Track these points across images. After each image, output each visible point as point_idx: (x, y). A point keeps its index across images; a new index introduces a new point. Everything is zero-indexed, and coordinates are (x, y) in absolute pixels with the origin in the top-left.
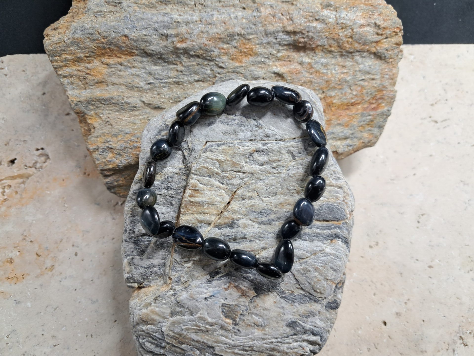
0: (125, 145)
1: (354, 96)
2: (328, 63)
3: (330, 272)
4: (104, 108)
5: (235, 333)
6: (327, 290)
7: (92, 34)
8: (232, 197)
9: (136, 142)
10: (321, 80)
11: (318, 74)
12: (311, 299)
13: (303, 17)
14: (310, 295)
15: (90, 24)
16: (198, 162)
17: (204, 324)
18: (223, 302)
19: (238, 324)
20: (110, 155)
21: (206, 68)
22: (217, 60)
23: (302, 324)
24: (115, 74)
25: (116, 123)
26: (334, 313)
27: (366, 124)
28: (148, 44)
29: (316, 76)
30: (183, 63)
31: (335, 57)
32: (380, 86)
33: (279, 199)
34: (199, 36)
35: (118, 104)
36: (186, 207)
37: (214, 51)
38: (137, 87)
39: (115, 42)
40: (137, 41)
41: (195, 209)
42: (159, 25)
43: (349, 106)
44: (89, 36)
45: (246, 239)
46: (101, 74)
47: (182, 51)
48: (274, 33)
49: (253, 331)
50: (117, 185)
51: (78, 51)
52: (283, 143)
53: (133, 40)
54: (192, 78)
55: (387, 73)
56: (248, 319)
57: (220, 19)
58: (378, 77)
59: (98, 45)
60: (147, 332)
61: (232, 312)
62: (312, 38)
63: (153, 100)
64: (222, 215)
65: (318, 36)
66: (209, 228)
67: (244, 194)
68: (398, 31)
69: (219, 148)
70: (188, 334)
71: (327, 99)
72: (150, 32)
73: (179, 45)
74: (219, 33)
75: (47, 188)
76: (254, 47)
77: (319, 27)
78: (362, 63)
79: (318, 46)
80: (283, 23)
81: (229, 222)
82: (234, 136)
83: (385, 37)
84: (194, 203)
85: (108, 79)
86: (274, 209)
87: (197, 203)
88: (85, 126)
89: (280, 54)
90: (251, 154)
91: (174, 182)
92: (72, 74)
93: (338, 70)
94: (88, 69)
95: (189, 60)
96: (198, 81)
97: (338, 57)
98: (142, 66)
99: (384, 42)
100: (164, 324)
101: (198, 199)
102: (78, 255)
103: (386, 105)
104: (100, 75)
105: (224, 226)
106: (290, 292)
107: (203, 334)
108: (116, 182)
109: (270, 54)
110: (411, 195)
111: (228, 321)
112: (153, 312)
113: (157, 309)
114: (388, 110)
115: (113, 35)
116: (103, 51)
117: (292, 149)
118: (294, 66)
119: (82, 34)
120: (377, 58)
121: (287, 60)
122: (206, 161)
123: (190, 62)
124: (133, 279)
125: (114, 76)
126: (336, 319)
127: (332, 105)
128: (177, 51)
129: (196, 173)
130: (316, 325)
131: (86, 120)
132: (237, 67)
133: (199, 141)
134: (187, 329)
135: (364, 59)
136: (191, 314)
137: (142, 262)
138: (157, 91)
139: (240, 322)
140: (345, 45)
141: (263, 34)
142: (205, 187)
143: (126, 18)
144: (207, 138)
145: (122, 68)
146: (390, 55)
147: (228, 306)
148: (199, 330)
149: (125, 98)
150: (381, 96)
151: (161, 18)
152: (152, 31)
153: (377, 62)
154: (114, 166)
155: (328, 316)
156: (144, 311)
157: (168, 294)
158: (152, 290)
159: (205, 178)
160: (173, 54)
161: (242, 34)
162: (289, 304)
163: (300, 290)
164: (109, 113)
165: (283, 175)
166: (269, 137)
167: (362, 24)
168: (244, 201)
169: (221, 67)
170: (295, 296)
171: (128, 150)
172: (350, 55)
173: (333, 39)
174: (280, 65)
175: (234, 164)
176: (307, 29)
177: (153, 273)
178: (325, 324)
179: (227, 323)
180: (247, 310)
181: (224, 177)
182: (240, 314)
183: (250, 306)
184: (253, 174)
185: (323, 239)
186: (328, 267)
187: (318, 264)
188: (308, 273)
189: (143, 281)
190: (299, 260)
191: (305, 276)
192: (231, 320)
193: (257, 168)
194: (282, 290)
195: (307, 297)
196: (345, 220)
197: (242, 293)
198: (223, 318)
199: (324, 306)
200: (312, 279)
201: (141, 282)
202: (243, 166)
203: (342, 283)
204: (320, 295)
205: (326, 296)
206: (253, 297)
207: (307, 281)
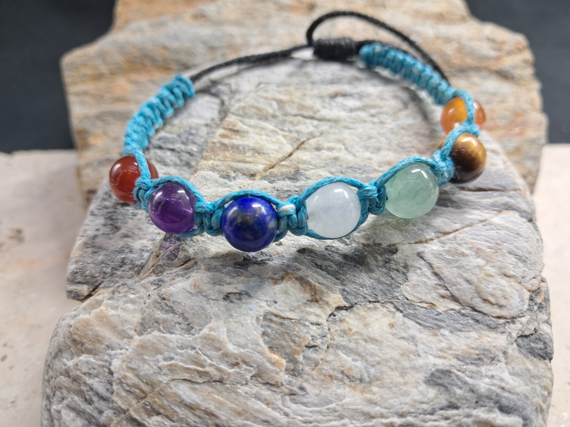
3: (509, 261)
5: (292, 394)
6: (512, 298)
12: (477, 321)
14: (476, 313)
16: (244, 102)
17: (217, 357)
18: (267, 308)
19: (300, 372)
23: (468, 380)
32: (517, 110)
36: (213, 150)
41: (228, 155)
49: (339, 391)
56: (327, 359)
58: (509, 100)
60: (75, 374)
61: (288, 337)
66: (252, 181)
67: (320, 144)
69: (279, 89)
70: (172, 383)
81: (290, 172)
84: (228, 147)
87: (233, 146)
90: (332, 97)
101: (235, 142)
105: (280, 178)
106: (425, 305)
107: (210, 389)
111: (276, 358)
112: (101, 318)
113: (112, 312)
114: (539, 138)
122: (256, 100)
124: (83, 275)
130: (503, 385)
133: (249, 82)
134: (172, 369)
136: (189, 329)
139: (307, 369)
142: (251, 129)
144: (262, 80)
147: (278, 320)
148: (201, 375)
150: (522, 122)
155: (530, 368)
156: (83, 317)
157: (144, 281)
159: (253, 121)
162: (427, 332)
163: (448, 301)
165: (389, 126)
168: (319, 152)
170: (439, 314)
175: (302, 107)
177: (125, 264)
178: (527, 385)
179: (273, 361)
180: (324, 336)
181: (284, 121)
182: (306, 343)
183: (332, 330)
184: (336, 121)
185: (481, 208)
186: (505, 251)
187: (479, 242)
188: (461, 258)
189: (102, 280)
190: (438, 237)
191: (456, 265)
192: (285, 358)
193: (343, 114)
194: (406, 300)
195: (468, 316)
196: (515, 190)
197: (312, 295)
198: (265, 348)
199: (513, 340)
200: (472, 273)
201: (96, 281)
202: (318, 111)
203: (543, 297)
204: (498, 312)
205: (513, 312)
206: (339, 308)
207: (462, 276)
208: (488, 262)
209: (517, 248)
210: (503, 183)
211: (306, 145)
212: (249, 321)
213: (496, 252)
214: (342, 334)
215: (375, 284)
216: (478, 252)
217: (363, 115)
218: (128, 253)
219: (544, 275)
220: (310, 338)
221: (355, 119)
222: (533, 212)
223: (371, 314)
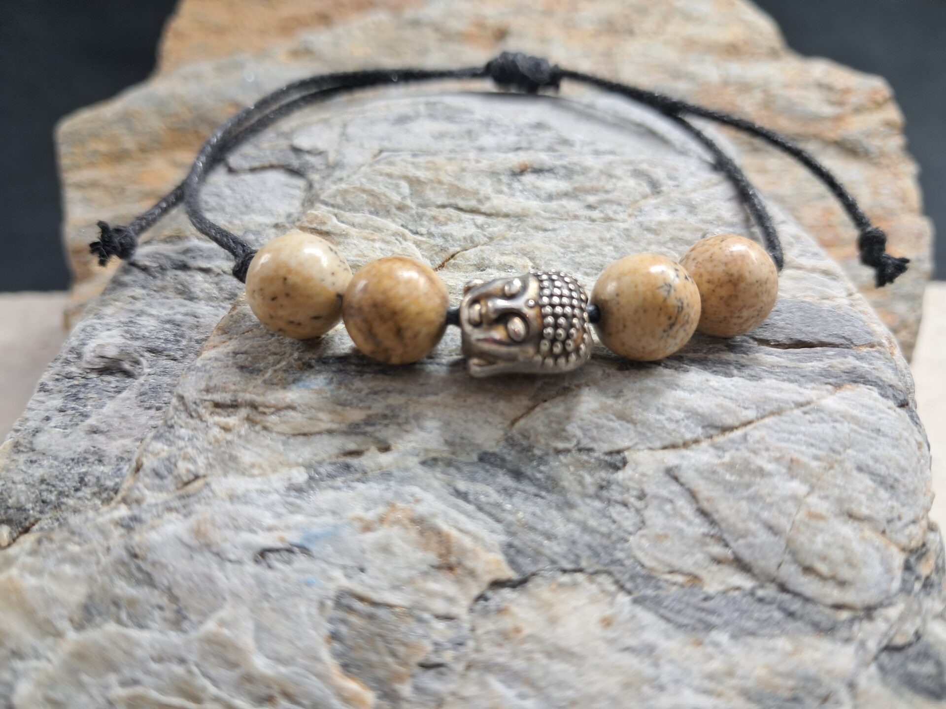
3: (859, 486)
6: (866, 564)
12: (791, 615)
14: (786, 597)
18: (345, 583)
67: (486, 257)
69: (417, 160)
82: (465, 141)
90: (515, 175)
106: (680, 579)
111: (354, 687)
117: (644, 166)
122: (370, 179)
129: (331, 201)
133: (361, 148)
142: (355, 230)
144: (385, 144)
147: (365, 606)
159: (360, 215)
162: (682, 636)
163: (728, 569)
165: (621, 225)
166: (572, 145)
168: (482, 272)
170: (707, 599)
175: (458, 191)
177: (86, 485)
179: (346, 694)
180: (461, 644)
181: (421, 216)
182: (420, 658)
184: (520, 217)
185: (802, 379)
186: (849, 465)
187: (797, 447)
188: (758, 480)
189: (38, 516)
190: (711, 437)
191: (746, 494)
192: (373, 689)
193: (534, 205)
194: (639, 568)
195: (770, 603)
196: (872, 346)
198: (331, 665)
199: (869, 657)
200: (780, 511)
201: (26, 519)
202: (488, 198)
203: (932, 562)
204: (835, 594)
205: (869, 597)
206: (497, 584)
207: (757, 518)
208: (812, 488)
209: (876, 460)
210: (847, 331)
211: (458, 260)
212: (303, 609)
213: (831, 468)
214: (499, 640)
215: (577, 533)
216: (793, 468)
217: (572, 205)
218: (93, 463)
219: (934, 515)
220: (430, 648)
221: (556, 212)
222: (910, 389)
223: (563, 596)
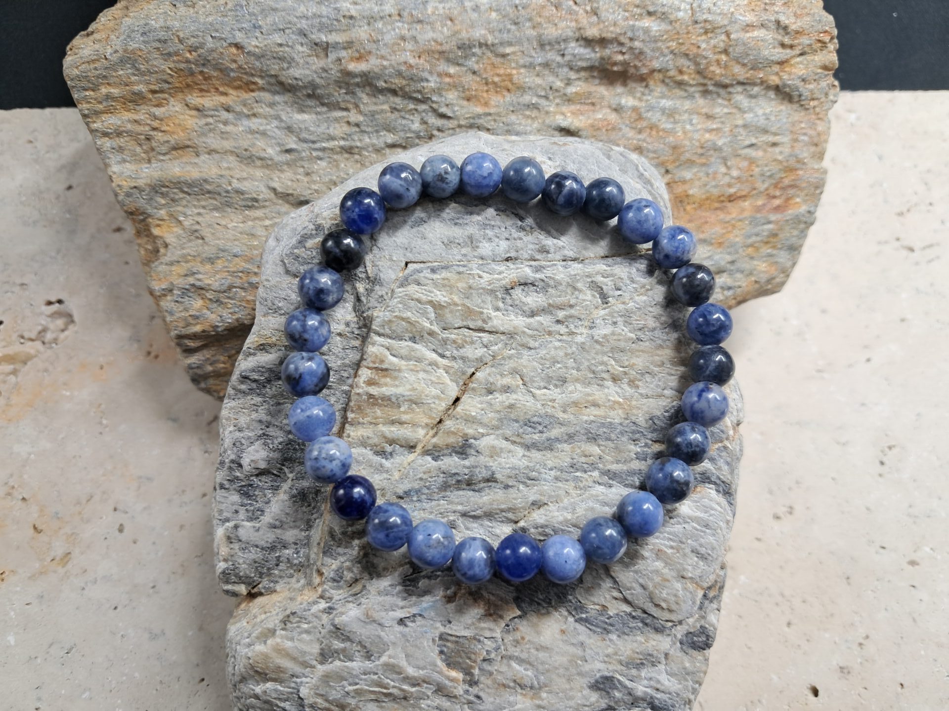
0: (230, 280)
1: (733, 181)
2: (675, 109)
3: (690, 562)
4: (188, 202)
5: (470, 702)
6: (684, 602)
7: (165, 41)
8: (465, 387)
9: (256, 274)
10: (662, 146)
11: (654, 133)
12: (646, 624)
13: (620, 7)
14: (646, 615)
15: (162, 20)
16: (388, 306)
17: (398, 680)
18: (442, 629)
19: (476, 683)
20: (198, 303)
21: (411, 117)
22: (434, 99)
23: (628, 683)
24: (214, 129)
25: (213, 234)
26: (699, 657)
27: (762, 241)
28: (285, 65)
29: (650, 135)
30: (362, 106)
31: (691, 97)
32: (791, 158)
33: (571, 392)
34: (396, 48)
35: (219, 194)
36: (359, 408)
37: (427, 81)
38: (261, 159)
39: (214, 59)
40: (263, 56)
41: (379, 413)
42: (310, 22)
43: (723, 201)
44: (158, 45)
45: (496, 481)
46: (185, 129)
47: (358, 80)
48: (559, 43)
49: (512, 699)
50: (214, 371)
51: (133, 78)
52: (580, 265)
53: (254, 55)
54: (382, 140)
55: (804, 131)
56: (501, 670)
57: (441, 12)
58: (785, 139)
59: (177, 65)
60: (265, 698)
61: (463, 655)
62: (641, 53)
63: (295, 185)
64: (441, 426)
65: (653, 50)
66: (412, 457)
67: (491, 380)
68: (827, 39)
69: (435, 276)
70: (361, 704)
71: (674, 186)
72: (290, 38)
73: (352, 67)
74: (439, 40)
75: (65, 384)
76: (514, 72)
77: (655, 29)
78: (751, 110)
79: (653, 71)
80: (576, 21)
81: (458, 442)
82: (469, 249)
83: (798, 52)
84: (377, 399)
85: (199, 141)
86: (561, 415)
87: (383, 399)
88: (147, 244)
89: (571, 90)
90: (507, 290)
91: (334, 354)
92: (121, 129)
93: (699, 123)
94: (155, 118)
95: (374, 100)
96: (393, 146)
97: (697, 95)
98: (272, 112)
99: (798, 63)
100: (304, 679)
101: (386, 391)
102: (125, 530)
103: (805, 201)
104: (182, 131)
106: (597, 607)
107: (396, 706)
108: (211, 364)
109: (551, 88)
110: (863, 404)
111: (454, 674)
112: (279, 650)
113: (289, 644)
114: (809, 212)
115: (210, 43)
116: (189, 80)
117: (599, 279)
118: (602, 114)
119: (144, 42)
120: (783, 99)
121: (587, 101)
122: (405, 305)
123: (376, 104)
124: (237, 575)
125: (212, 135)
126: (705, 673)
127: (686, 201)
128: (347, 79)
129: (382, 331)
130: (659, 686)
131: (149, 230)
132: (479, 116)
133: (391, 260)
134: (358, 693)
135: (753, 101)
136: (368, 656)
137: (256, 534)
138: (303, 167)
139: (482, 679)
140: (712, 68)
141: (535, 43)
142: (403, 362)
143: (238, 8)
144: (409, 254)
145: (230, 116)
146: (811, 91)
147: (454, 638)
148: (386, 695)
149: (235, 181)
150: (794, 180)
151: (313, 9)
152: (294, 37)
153: (783, 107)
154: (206, 326)
155: (687, 665)
156: (259, 648)
157: (315, 609)
158: (279, 599)
159: (403, 344)
160: (340, 87)
161: (489, 42)
162: (596, 637)
163: (620, 603)
164: (199, 214)
165: (579, 339)
166: (548, 252)
167: (749, 22)
168: (490, 397)
169: (443, 116)
170: (610, 617)
171: (236, 293)
172: (722, 92)
173: (687, 55)
174: (573, 113)
175: (469, 312)
176: (630, 34)
177: (282, 562)
178: (680, 684)
179: (451, 677)
180: (498, 648)
181: (445, 341)
182: (481, 658)
183: (506, 641)
184: (512, 335)
186: (687, 550)
187: (662, 541)
188: (640, 562)
189: (259, 580)
191: (633, 569)
192: (462, 672)
193: (521, 322)
194: (579, 603)
195: (637, 619)
197: (486, 611)
198: (443, 666)
199: (677, 640)
200: (649, 578)
201: (253, 581)
202: (489, 318)
203: (718, 587)
204: (667, 616)
205: (682, 615)
206: (512, 619)
207: (637, 581)
208: (666, 563)
209: (701, 545)
211: (474, 383)
212: (425, 644)
213: (678, 553)
214: (514, 644)
217: (547, 320)
218: (281, 549)
220: (485, 653)
221: (537, 329)
223: (544, 620)
